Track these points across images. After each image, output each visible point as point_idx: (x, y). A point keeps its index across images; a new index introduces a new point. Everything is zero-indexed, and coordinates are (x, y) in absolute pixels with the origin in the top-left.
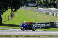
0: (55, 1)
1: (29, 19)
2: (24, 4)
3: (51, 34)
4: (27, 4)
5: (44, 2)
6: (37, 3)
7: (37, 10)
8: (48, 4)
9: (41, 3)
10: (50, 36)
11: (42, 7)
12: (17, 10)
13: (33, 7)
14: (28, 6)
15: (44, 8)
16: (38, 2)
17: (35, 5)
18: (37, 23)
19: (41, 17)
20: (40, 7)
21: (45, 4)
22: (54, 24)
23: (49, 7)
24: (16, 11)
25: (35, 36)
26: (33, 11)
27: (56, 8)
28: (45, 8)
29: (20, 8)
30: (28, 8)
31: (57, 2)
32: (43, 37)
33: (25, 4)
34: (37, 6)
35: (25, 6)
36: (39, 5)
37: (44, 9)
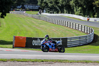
0: (71, 2)
1: (25, 32)
2: (18, 5)
3: (63, 59)
4: (23, 5)
5: (51, 3)
6: (39, 3)
7: (40, 17)
8: (59, 6)
9: (47, 4)
10: (61, 61)
11: (49, 12)
12: (5, 15)
13: (33, 10)
14: (23, 8)
15: (51, 13)
16: (42, 3)
17: (37, 7)
18: (39, 39)
19: (46, 29)
20: (44, 11)
21: (53, 6)
22: (68, 41)
23: (60, 12)
24: (3, 18)
25: (36, 61)
26: (32, 17)
27: (72, 14)
28: (53, 13)
29: (10, 12)
30: (25, 12)
31: (74, 3)
32: (49, 63)
33: (20, 5)
34: (39, 8)
35: (20, 8)
36: (44, 7)
37: (52, 15)
